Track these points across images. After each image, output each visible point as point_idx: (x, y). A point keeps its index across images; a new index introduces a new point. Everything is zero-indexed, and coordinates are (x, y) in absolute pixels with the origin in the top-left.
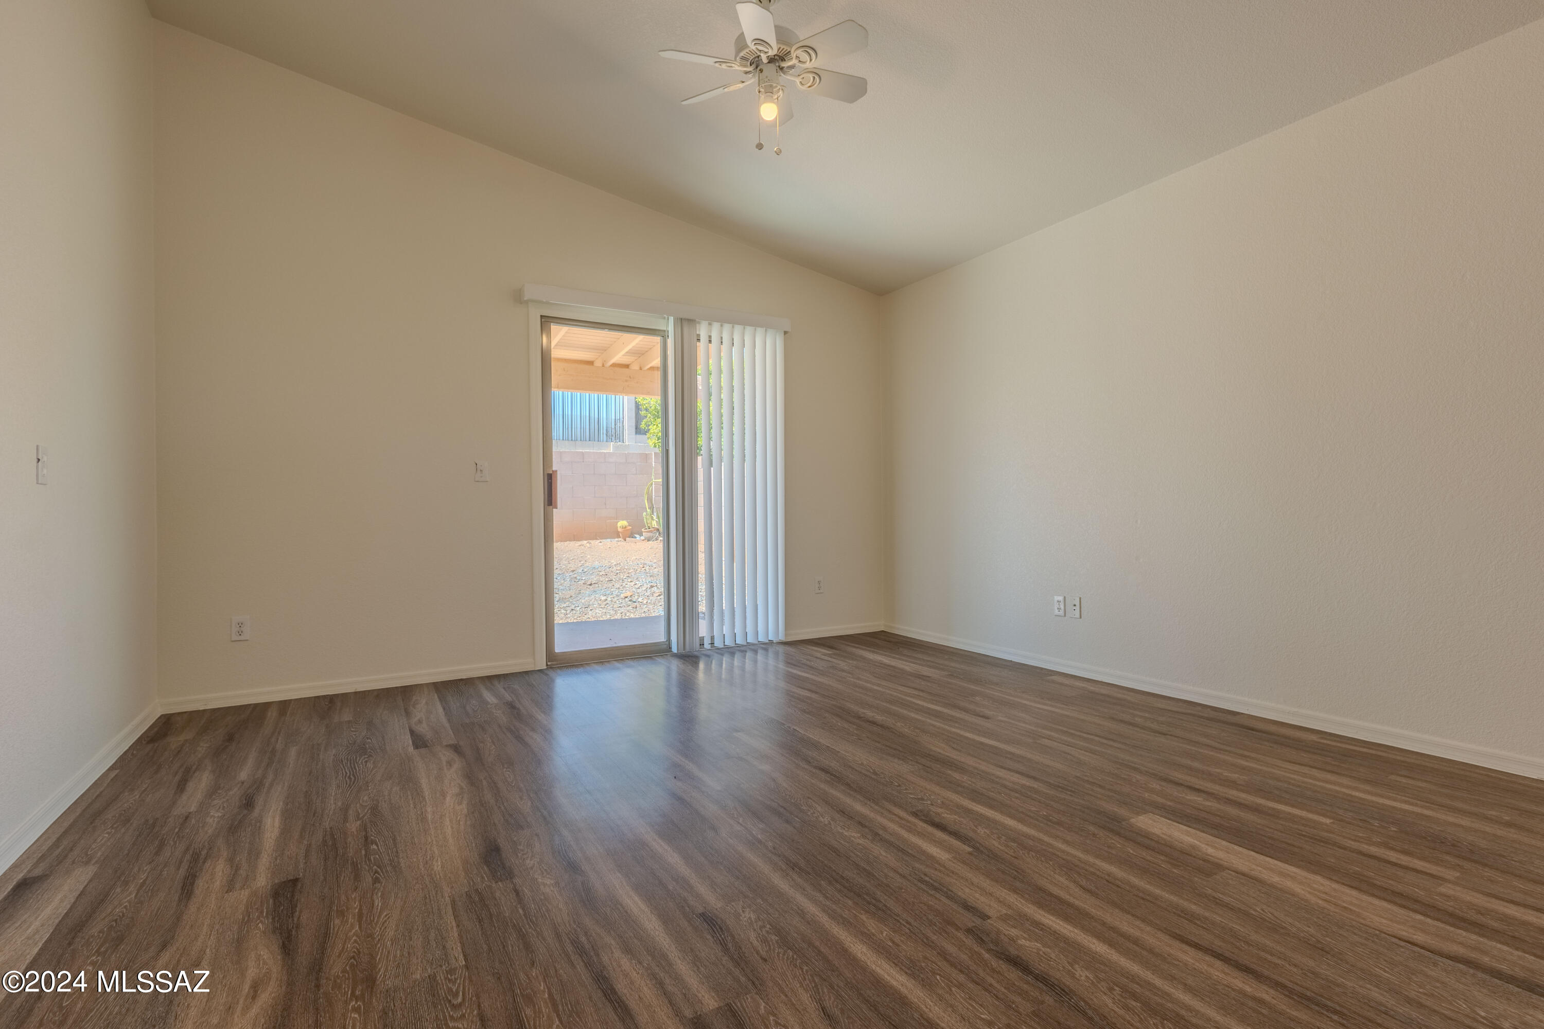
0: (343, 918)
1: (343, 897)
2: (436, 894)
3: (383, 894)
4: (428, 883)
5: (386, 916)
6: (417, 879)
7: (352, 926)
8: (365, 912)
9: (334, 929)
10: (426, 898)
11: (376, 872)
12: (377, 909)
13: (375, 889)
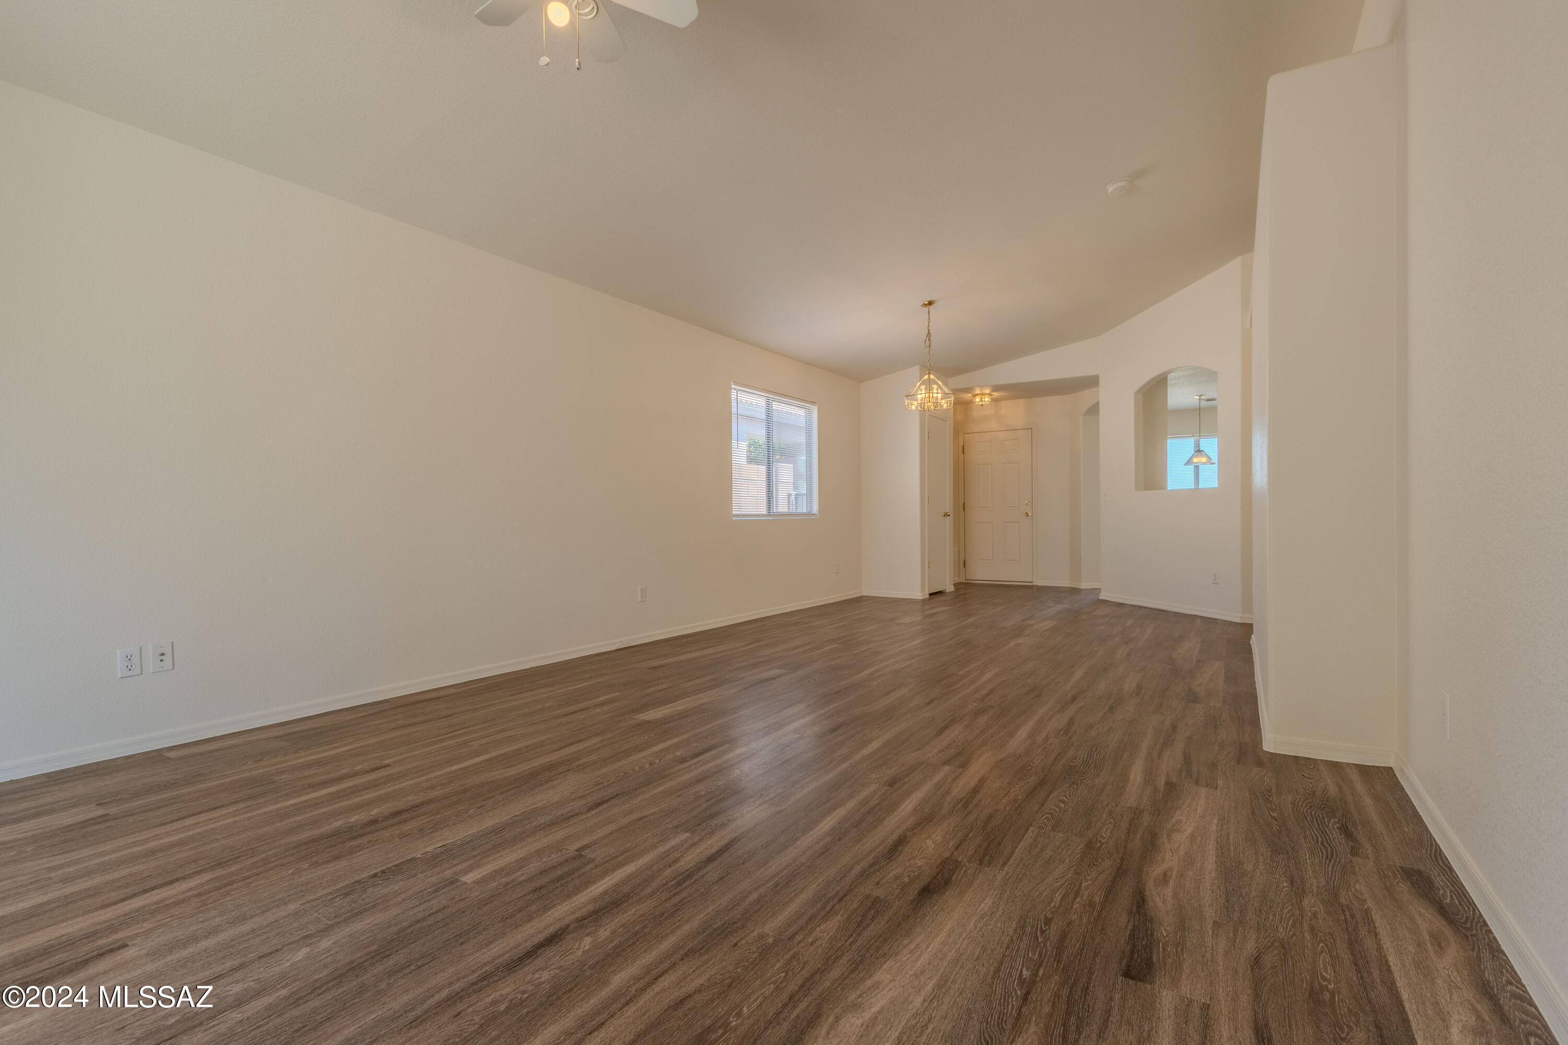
0: (1091, 899)
1: (1085, 921)
2: (1010, 878)
3: (1050, 903)
4: (1008, 892)
5: (1058, 882)
6: (1013, 901)
7: (1087, 888)
8: (1072, 895)
9: (1102, 893)
10: (1020, 879)
11: (1043, 932)
12: (1061, 892)
13: (1053, 913)
